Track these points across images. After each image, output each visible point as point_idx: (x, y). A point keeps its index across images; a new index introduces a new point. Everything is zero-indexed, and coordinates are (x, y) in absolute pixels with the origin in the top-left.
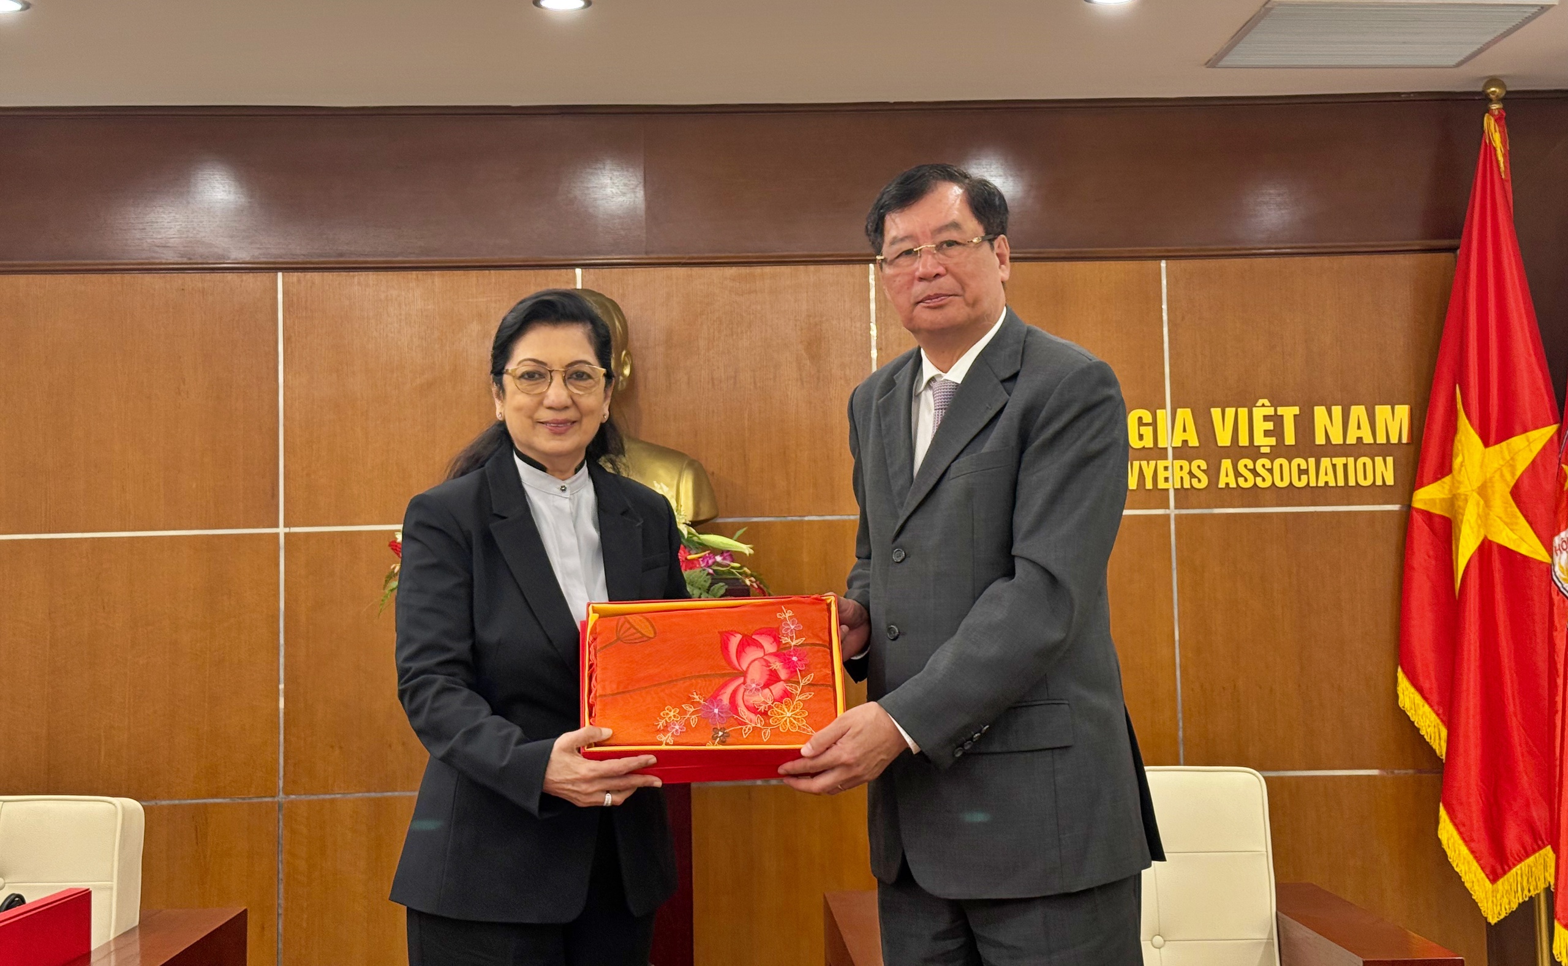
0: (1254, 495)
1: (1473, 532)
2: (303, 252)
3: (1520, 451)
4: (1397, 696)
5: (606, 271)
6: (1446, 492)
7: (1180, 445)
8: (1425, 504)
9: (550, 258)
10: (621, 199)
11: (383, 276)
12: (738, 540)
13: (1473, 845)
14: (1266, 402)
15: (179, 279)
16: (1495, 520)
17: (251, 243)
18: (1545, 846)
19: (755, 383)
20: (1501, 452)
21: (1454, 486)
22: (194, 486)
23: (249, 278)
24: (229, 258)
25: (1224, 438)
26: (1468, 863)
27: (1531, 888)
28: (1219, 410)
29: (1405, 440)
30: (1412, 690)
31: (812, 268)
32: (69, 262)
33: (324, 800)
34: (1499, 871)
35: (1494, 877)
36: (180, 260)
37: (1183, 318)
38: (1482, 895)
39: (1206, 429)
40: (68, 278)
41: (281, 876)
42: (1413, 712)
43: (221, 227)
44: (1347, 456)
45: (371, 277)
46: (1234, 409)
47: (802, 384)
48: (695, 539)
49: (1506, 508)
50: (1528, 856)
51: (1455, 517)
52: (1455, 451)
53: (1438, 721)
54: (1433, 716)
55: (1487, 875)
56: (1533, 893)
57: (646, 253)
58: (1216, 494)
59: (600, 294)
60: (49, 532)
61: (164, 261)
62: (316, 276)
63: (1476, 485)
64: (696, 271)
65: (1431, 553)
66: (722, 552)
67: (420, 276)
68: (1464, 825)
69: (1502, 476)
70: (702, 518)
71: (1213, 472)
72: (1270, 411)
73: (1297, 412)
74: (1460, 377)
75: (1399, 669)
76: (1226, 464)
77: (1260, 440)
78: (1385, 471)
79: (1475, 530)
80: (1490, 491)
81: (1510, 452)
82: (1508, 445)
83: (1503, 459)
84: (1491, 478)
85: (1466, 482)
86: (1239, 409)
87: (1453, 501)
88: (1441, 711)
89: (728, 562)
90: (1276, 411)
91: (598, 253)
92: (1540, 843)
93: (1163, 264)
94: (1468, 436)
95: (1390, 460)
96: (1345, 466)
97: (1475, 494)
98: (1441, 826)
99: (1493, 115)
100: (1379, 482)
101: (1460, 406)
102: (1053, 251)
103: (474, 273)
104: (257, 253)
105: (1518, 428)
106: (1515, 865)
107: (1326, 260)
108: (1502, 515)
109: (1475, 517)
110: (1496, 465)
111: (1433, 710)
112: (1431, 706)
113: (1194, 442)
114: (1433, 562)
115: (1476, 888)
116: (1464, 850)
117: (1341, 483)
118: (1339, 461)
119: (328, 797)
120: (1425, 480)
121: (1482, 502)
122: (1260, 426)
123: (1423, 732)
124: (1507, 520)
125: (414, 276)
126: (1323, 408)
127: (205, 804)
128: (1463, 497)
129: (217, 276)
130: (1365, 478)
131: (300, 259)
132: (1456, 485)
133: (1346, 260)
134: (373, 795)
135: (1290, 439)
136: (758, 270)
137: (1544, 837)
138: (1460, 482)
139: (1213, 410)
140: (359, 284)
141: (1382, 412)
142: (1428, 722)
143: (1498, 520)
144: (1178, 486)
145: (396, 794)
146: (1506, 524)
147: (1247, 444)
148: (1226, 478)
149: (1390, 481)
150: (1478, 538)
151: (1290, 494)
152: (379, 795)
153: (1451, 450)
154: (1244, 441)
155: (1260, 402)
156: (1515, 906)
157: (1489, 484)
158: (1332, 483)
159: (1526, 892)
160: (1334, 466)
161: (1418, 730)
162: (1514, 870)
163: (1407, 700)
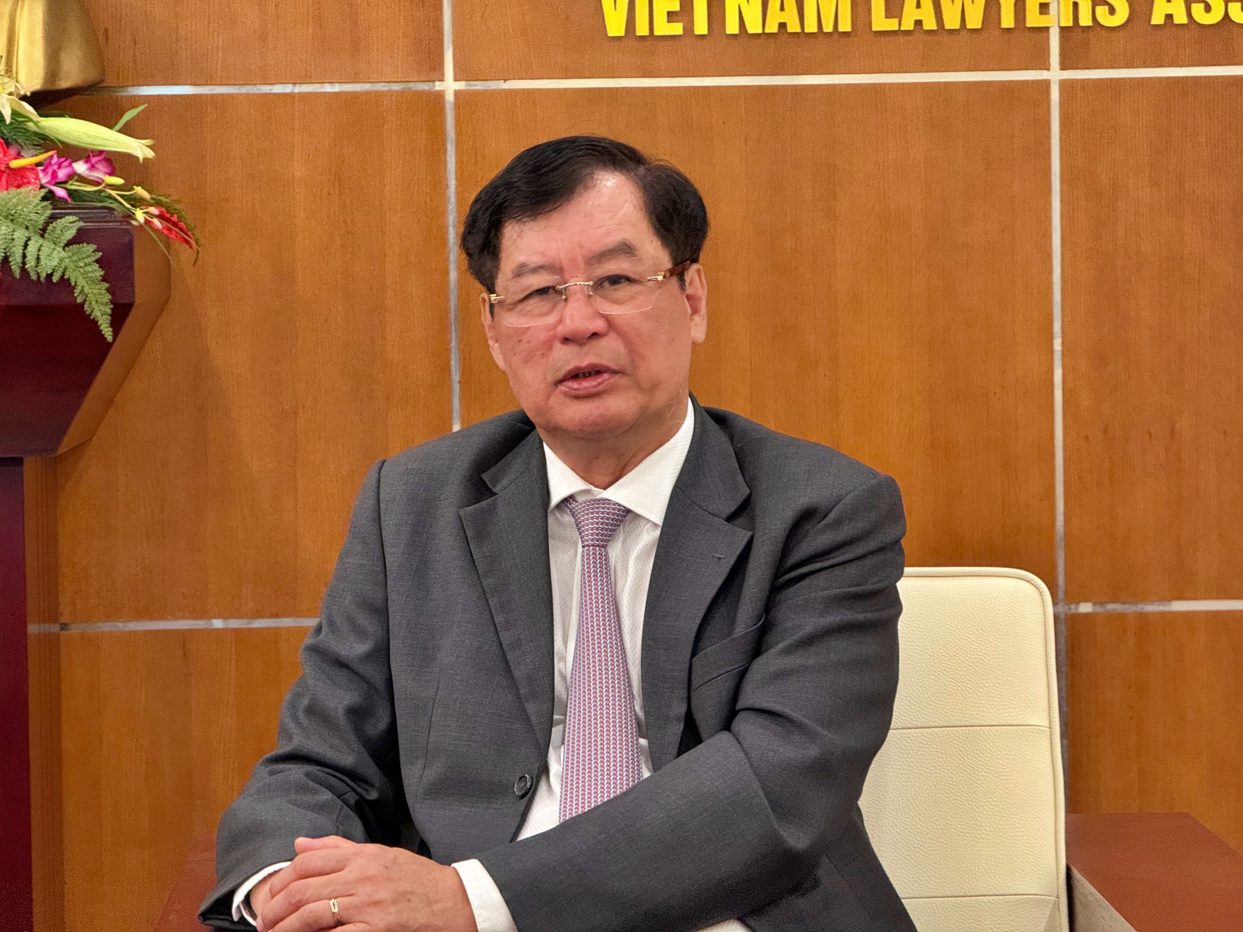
48: (30, 126)
58: (1144, 38)
66: (88, 155)
70: (64, 84)
89: (101, 176)
144: (1068, 22)
148: (1167, 5)
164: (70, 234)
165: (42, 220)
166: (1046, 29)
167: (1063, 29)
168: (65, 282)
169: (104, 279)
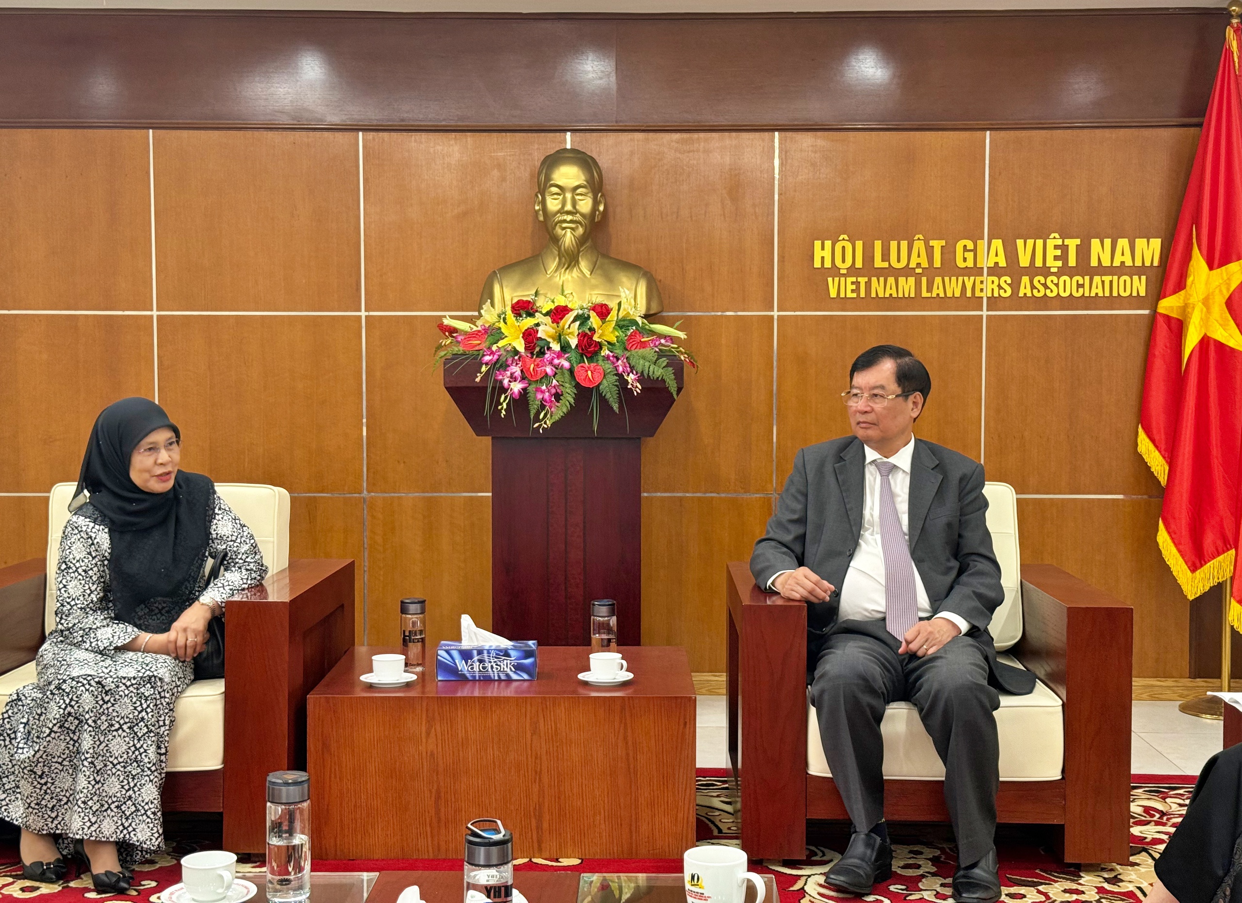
0: (1044, 302)
1: (1196, 331)
2: (376, 118)
3: (1234, 273)
4: (1137, 445)
5: (588, 135)
6: (1181, 301)
7: (992, 265)
8: (1166, 310)
9: (547, 124)
10: (599, 82)
11: (432, 135)
12: (677, 329)
13: (1181, 547)
14: (1057, 235)
15: (292, 136)
16: (1213, 323)
17: (341, 111)
18: (1231, 548)
19: (691, 217)
20: (1222, 274)
21: (1187, 298)
22: (304, 281)
23: (339, 135)
24: (325, 121)
25: (1024, 262)
26: (1176, 559)
27: (1220, 577)
28: (1022, 241)
29: (1156, 264)
30: (1147, 440)
31: (734, 134)
32: (217, 122)
33: (393, 497)
34: (1198, 564)
35: (1194, 568)
36: (292, 122)
37: (1000, 174)
38: (1185, 581)
39: (1011, 254)
40: (216, 133)
41: (365, 546)
42: (1147, 455)
43: (319, 99)
44: (1113, 275)
45: (424, 135)
46: (1033, 240)
47: (725, 218)
48: (647, 327)
49: (1221, 314)
50: (1219, 554)
51: (1185, 320)
52: (1189, 272)
53: (1164, 462)
54: (1161, 458)
55: (1189, 568)
56: (1221, 580)
57: (617, 122)
58: (1016, 301)
59: (583, 153)
60: (207, 310)
61: (281, 123)
62: (385, 135)
63: (1201, 297)
64: (651, 135)
65: (1168, 345)
66: (665, 337)
67: (458, 137)
68: (1175, 533)
69: (1221, 291)
70: (652, 312)
71: (1015, 286)
72: (1060, 242)
73: (1079, 243)
74: (1196, 220)
75: (1140, 426)
76: (1025, 280)
77: (1050, 262)
78: (1139, 286)
79: (1198, 329)
80: (1211, 301)
81: (1227, 274)
82: (1226, 269)
83: (1222, 279)
84: (1213, 293)
85: (1195, 295)
86: (1037, 241)
87: (1185, 308)
88: (1166, 456)
89: (669, 344)
90: (1063, 242)
91: (582, 121)
92: (1228, 546)
93: (988, 133)
94: (1198, 262)
95: (1144, 278)
96: (1111, 282)
97: (1200, 304)
98: (1159, 534)
99: (1232, 27)
100: (1135, 294)
101: (1194, 240)
102: (907, 124)
103: (495, 135)
104: (344, 118)
105: (1234, 257)
106: (1209, 561)
107: (1107, 133)
108: (1219, 319)
109: (1199, 319)
110: (1217, 283)
111: (1161, 454)
112: (1160, 452)
113: (1003, 263)
114: (1169, 351)
115: (1180, 575)
116: (1174, 550)
117: (1107, 294)
118: (1107, 279)
119: (396, 495)
120: (1167, 293)
121: (1205, 309)
122: (1051, 252)
123: (1153, 470)
124: (1222, 322)
125: (454, 136)
126: (1098, 240)
127: (315, 497)
128: (1191, 306)
129: (318, 134)
130: (1125, 291)
131: (375, 123)
132: (1188, 296)
133: (1122, 132)
134: (426, 495)
135: (1072, 262)
136: (695, 135)
137: (1231, 543)
138: (1190, 295)
139: (1018, 241)
140: (415, 141)
141: (1140, 243)
142: (1157, 462)
143: (1216, 322)
144: (990, 295)
145: (442, 494)
146: (1221, 325)
147: (1041, 265)
148: (1025, 290)
149: (1143, 293)
150: (1200, 335)
151: (1070, 302)
152: (430, 495)
153: (1187, 272)
154: (1039, 263)
155: (1052, 236)
156: (1207, 589)
157: (1211, 297)
158: (1101, 294)
159: (1216, 579)
160: (1103, 282)
161: (1150, 467)
162: (1208, 564)
163: (1143, 447)
164: (665, 364)
165: (655, 359)
166: (982, 297)
167: (988, 298)
168: (663, 381)
169: (675, 379)
